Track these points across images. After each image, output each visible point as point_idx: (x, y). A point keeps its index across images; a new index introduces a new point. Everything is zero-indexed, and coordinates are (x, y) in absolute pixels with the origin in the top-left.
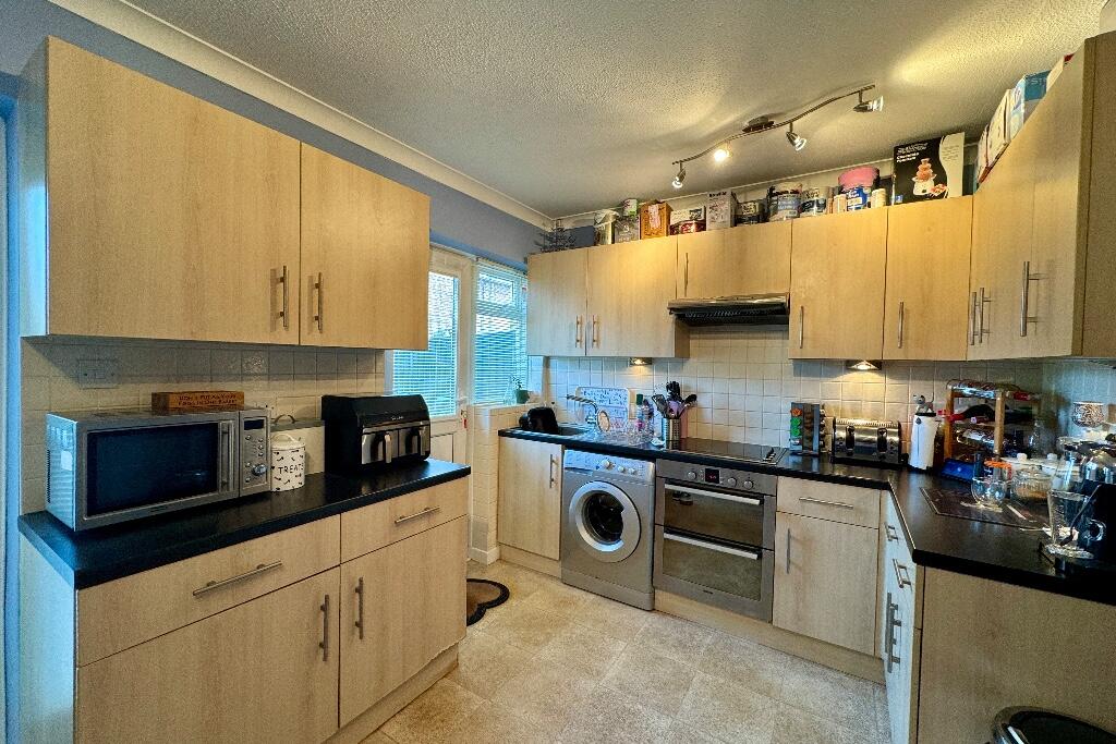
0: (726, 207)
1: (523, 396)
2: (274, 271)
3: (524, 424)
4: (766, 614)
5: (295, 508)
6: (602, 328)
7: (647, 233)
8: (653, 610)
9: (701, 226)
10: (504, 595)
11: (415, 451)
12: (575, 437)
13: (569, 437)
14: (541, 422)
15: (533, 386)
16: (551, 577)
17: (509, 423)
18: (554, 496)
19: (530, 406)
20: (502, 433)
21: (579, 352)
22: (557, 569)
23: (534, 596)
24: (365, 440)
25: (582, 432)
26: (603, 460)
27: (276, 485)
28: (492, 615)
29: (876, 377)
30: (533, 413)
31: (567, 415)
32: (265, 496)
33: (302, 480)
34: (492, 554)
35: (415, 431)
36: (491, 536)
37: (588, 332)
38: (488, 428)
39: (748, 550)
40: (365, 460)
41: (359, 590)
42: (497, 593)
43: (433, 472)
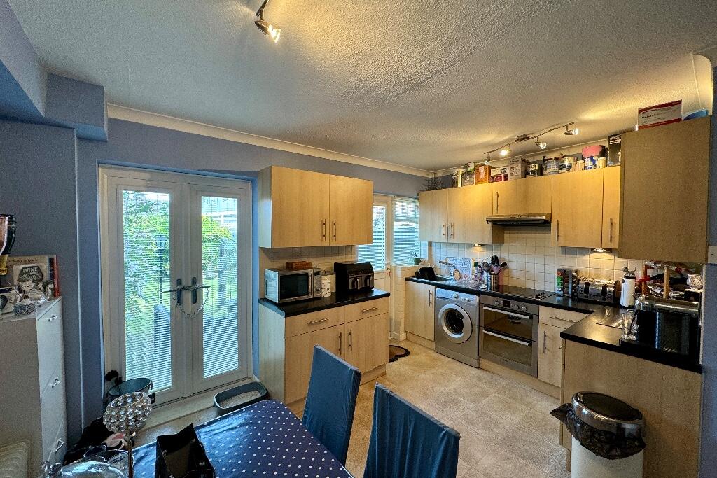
0: (518, 167)
1: (418, 261)
2: (322, 221)
3: (418, 275)
4: (535, 374)
5: (328, 303)
6: (456, 228)
7: (478, 181)
8: (479, 368)
9: (506, 178)
10: (407, 353)
11: (368, 285)
12: (443, 283)
13: (439, 282)
14: (427, 274)
15: (424, 256)
16: (430, 349)
17: (411, 274)
18: (431, 310)
19: (421, 266)
20: (406, 279)
21: (445, 240)
22: (433, 345)
23: (421, 355)
24: (351, 280)
25: (446, 280)
26: (454, 294)
27: (323, 295)
28: (401, 360)
29: (608, 256)
30: (422, 270)
31: (441, 271)
32: (319, 298)
33: (330, 294)
34: (402, 336)
35: (368, 277)
36: (402, 328)
37: (448, 230)
38: (400, 275)
39: (525, 341)
40: (350, 288)
41: (350, 334)
42: (405, 352)
43: (375, 294)
